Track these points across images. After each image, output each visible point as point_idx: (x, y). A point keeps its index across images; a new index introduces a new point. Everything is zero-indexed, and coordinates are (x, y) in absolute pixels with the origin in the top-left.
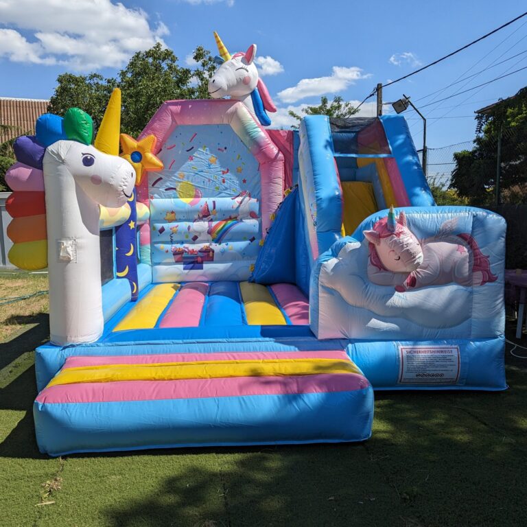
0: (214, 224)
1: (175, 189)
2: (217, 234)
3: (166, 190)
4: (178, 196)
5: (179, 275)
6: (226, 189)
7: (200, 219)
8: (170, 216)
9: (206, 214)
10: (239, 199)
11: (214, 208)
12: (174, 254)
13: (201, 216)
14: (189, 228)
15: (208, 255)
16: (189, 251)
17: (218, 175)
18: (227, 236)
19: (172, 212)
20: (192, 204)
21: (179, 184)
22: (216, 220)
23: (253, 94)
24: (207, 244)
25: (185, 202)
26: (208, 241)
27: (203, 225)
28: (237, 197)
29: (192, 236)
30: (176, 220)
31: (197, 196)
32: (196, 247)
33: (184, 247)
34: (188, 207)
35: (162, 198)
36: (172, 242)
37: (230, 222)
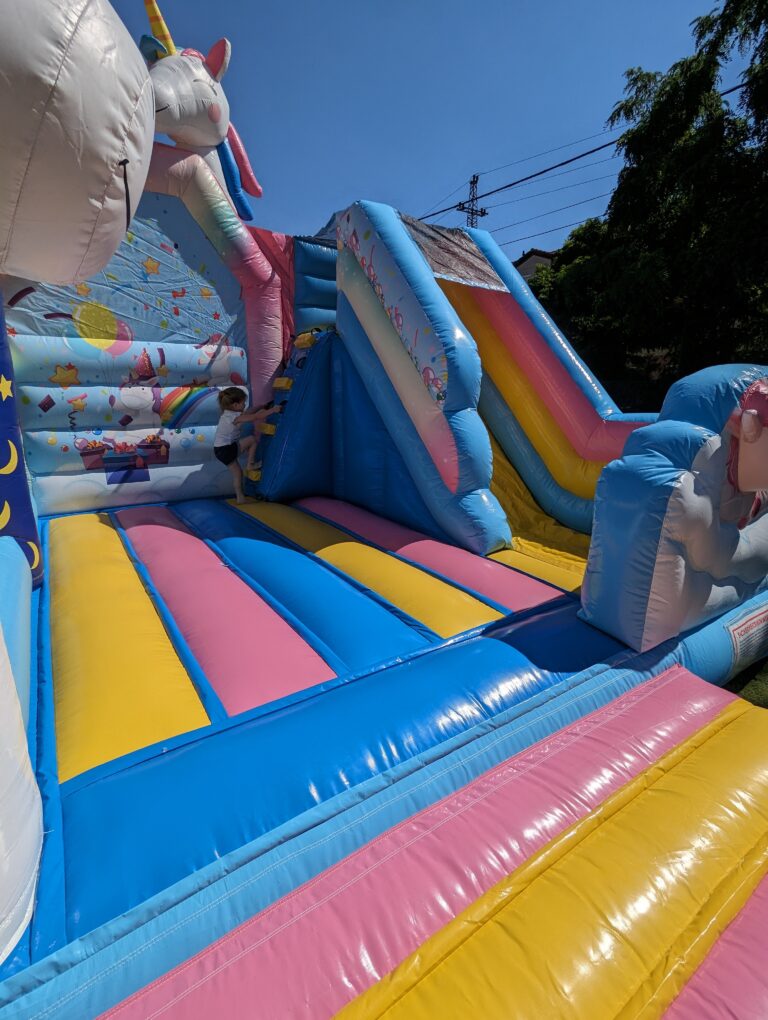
0: (165, 392)
1: (69, 316)
2: (174, 411)
3: (47, 316)
4: (78, 332)
5: (97, 497)
6: (183, 326)
7: (133, 382)
8: (62, 375)
9: (144, 374)
10: (211, 348)
11: (163, 361)
12: (82, 455)
13: (135, 377)
14: (112, 400)
15: (156, 453)
16: (117, 446)
17: (167, 298)
18: (191, 418)
19: (70, 367)
20: (110, 350)
21: (79, 308)
22: (166, 385)
23: (220, 148)
24: (154, 432)
25: (97, 347)
26: (154, 426)
27: (139, 396)
28: (205, 343)
29: (120, 417)
30: (79, 384)
31: (121, 337)
32: (133, 437)
33: (105, 439)
34: (105, 358)
35: (40, 334)
36: (73, 428)
37: (197, 390)
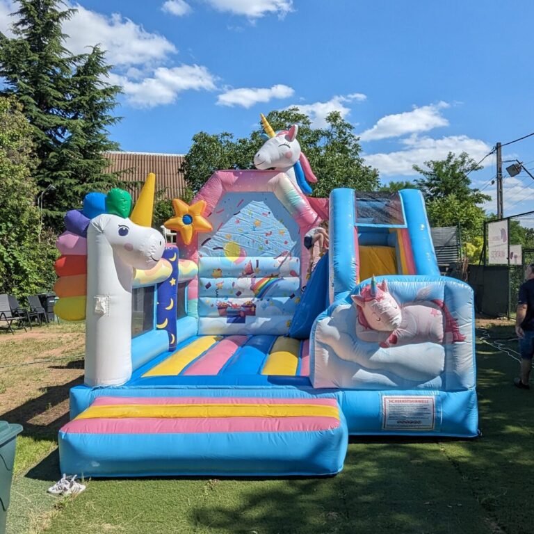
0: (257, 280)
1: (222, 248)
2: (260, 290)
3: (214, 249)
4: (225, 254)
5: (221, 329)
6: (270, 249)
7: (244, 276)
8: (216, 273)
9: (249, 272)
10: (281, 259)
11: (257, 266)
12: (219, 308)
13: (245, 273)
14: (233, 284)
15: (250, 310)
16: (233, 305)
17: (262, 236)
18: (269, 292)
19: (219, 270)
20: (236, 262)
21: (226, 244)
22: (259, 277)
23: (295, 166)
24: (249, 299)
25: (231, 260)
26: (251, 296)
27: (246, 282)
28: (280, 256)
29: (237, 292)
30: (222, 277)
31: (241, 255)
32: (240, 302)
33: (228, 302)
34: (233, 266)
35: (210, 256)
36: (217, 296)
37: (273, 279)
